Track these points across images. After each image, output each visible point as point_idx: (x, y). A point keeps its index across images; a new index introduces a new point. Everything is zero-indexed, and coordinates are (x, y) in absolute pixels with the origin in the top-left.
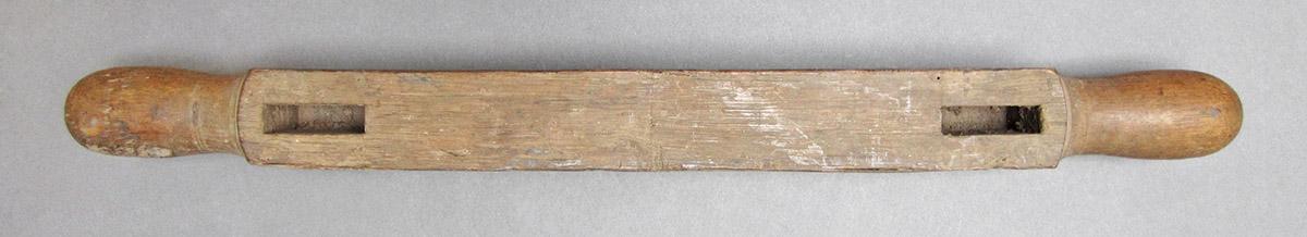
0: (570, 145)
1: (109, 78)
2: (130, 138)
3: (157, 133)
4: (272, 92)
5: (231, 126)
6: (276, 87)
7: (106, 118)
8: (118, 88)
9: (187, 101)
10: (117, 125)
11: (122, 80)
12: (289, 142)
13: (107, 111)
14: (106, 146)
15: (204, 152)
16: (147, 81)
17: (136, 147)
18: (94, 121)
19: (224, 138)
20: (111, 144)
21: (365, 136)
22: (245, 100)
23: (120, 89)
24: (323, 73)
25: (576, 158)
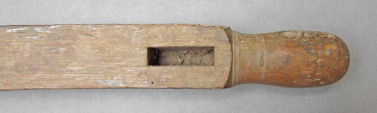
0: (14, 41)
1: (321, 81)
2: (305, 43)
3: (287, 46)
4: (209, 74)
5: (237, 51)
6: (207, 77)
7: (320, 56)
8: (313, 75)
9: (267, 68)
10: (312, 51)
11: (311, 80)
12: (197, 41)
13: (319, 60)
14: (322, 37)
15: (259, 35)
16: (295, 80)
17: (303, 36)
18: (328, 53)
19: (243, 44)
20: (317, 39)
21: (147, 46)
22: (227, 69)
23: (312, 74)
24: (176, 87)
25: (11, 33)
